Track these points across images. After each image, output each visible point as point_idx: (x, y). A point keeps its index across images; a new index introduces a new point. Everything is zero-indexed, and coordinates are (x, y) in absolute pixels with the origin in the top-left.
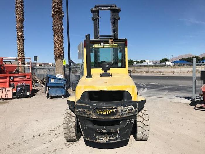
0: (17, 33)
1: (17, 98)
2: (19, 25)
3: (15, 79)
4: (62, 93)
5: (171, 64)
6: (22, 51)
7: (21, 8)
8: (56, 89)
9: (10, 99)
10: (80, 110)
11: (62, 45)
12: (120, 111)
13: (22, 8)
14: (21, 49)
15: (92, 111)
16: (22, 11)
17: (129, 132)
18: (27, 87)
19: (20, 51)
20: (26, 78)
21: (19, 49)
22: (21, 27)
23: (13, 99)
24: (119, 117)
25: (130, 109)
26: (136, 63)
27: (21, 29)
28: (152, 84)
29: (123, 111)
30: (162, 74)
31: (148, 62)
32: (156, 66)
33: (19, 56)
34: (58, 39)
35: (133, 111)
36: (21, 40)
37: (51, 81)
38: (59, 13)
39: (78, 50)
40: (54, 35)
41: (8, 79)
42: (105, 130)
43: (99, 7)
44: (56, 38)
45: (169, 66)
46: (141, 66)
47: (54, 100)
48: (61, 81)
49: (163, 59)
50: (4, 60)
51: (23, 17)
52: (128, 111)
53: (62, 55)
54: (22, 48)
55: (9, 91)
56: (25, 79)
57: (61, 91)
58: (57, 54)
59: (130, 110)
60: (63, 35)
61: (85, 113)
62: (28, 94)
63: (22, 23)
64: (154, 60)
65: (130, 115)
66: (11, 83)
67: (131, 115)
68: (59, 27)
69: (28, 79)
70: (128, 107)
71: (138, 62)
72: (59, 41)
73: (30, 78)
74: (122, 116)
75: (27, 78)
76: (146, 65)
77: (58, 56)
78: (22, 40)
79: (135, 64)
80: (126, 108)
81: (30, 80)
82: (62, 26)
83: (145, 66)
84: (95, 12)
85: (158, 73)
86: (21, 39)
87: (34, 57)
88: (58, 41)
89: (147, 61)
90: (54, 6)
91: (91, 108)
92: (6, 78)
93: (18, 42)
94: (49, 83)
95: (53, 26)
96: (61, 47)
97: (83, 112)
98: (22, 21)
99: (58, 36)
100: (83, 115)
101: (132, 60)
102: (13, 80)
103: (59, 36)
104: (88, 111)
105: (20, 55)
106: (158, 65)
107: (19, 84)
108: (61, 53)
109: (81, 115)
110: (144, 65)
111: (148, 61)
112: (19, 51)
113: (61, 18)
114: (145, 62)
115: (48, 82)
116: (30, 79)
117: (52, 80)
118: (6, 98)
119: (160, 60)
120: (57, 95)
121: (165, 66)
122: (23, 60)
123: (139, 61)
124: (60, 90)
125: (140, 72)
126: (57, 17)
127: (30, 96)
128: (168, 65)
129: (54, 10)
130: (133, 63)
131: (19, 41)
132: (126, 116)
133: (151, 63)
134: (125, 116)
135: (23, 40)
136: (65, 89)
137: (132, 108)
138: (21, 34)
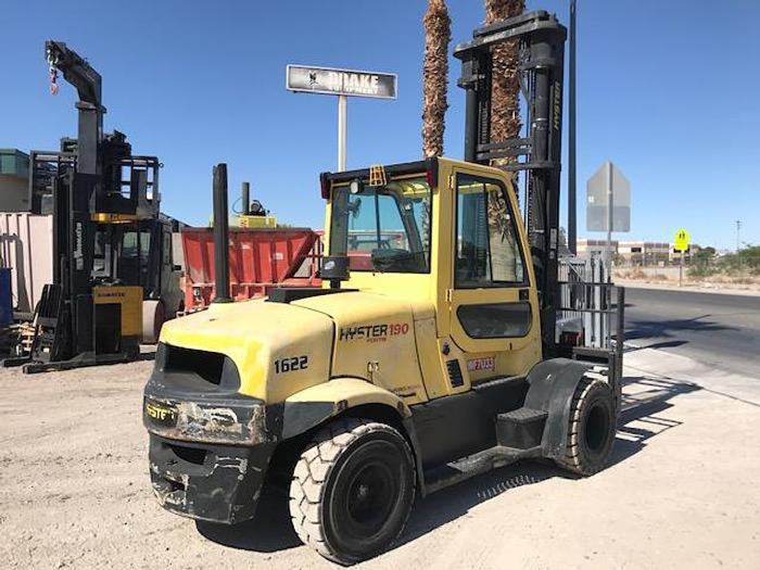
2: (430, 124)
12: (184, 418)
13: (442, 70)
16: (442, 79)
17: (227, 501)
22: (434, 131)
24: (181, 436)
25: (223, 419)
27: (435, 137)
29: (197, 421)
35: (232, 429)
51: (442, 99)
52: (212, 425)
59: (222, 423)
63: (440, 116)
65: (219, 441)
67: (225, 441)
70: (215, 411)
74: (190, 436)
77: (491, 221)
80: (206, 411)
98: (439, 112)
108: (505, 213)
132: (204, 439)
134: (200, 439)
137: (231, 418)
138: (433, 153)
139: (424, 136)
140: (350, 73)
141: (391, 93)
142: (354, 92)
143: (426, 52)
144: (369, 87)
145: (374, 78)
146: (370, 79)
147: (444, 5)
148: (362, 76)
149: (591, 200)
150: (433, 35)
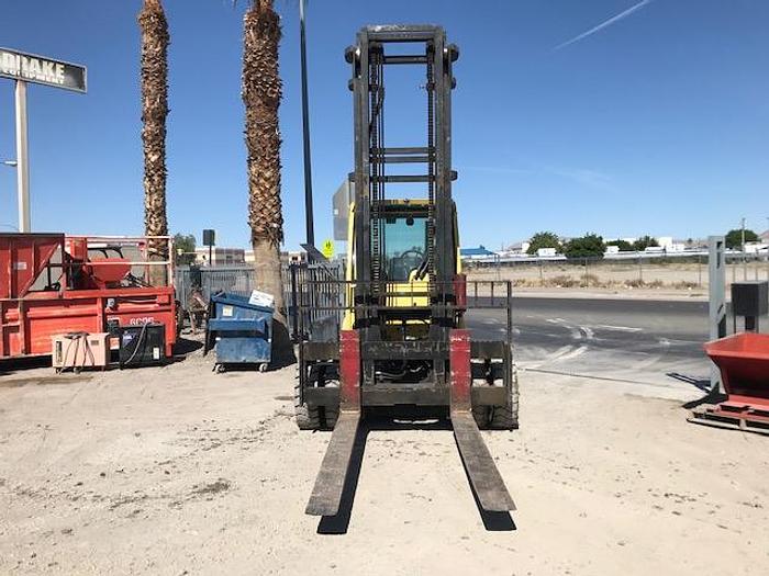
0: (144, 157)
1: (123, 367)
2: (151, 127)
3: (122, 307)
4: (260, 353)
6: (159, 215)
7: (159, 71)
8: (239, 341)
9: (98, 369)
11: (277, 194)
13: (162, 73)
14: (157, 208)
16: (162, 83)
18: (154, 331)
19: (153, 212)
20: (154, 303)
21: (148, 206)
22: (157, 135)
23: (107, 368)
26: (616, 248)
27: (157, 141)
28: (621, 332)
30: (693, 295)
31: (669, 245)
33: (149, 228)
34: (260, 175)
36: (156, 178)
37: (224, 314)
38: (265, 87)
39: (334, 208)
40: (249, 161)
41: (99, 305)
44: (254, 170)
46: (635, 261)
47: (232, 376)
48: (255, 313)
50: (89, 246)
51: (164, 103)
53: (275, 225)
54: (159, 204)
55: (95, 343)
56: (152, 307)
57: (257, 346)
58: (258, 224)
60: (278, 160)
62: (156, 353)
63: (162, 120)
64: (694, 239)
66: (110, 318)
68: (265, 132)
69: (162, 308)
71: (623, 246)
72: (266, 179)
73: (169, 304)
75: (161, 305)
76: (657, 258)
77: (260, 229)
78: (159, 176)
79: (612, 252)
81: (170, 311)
82: (274, 128)
83: (652, 261)
85: (678, 291)
86: (157, 174)
87: (205, 231)
88: (262, 181)
89: (663, 241)
90: (249, 65)
92: (92, 301)
93: (148, 184)
94: (217, 319)
95: (246, 130)
96: (272, 201)
98: (160, 116)
99: (261, 164)
101: (601, 238)
102: (115, 308)
103: (266, 164)
105: (153, 227)
107: (134, 322)
108: (273, 221)
110: (651, 258)
111: (669, 240)
112: (149, 214)
113: (272, 104)
114: (654, 244)
115: (215, 317)
116: (167, 307)
117: (227, 312)
118: (86, 365)
120: (242, 359)
122: (163, 243)
123: (631, 241)
124: (253, 344)
126: (259, 102)
127: (162, 363)
129: (248, 79)
130: (604, 250)
131: (151, 180)
133: (679, 250)
135: (163, 177)
136: (270, 340)
138: (156, 157)
139: (144, 138)
140: (29, 58)
141: (81, 85)
142: (34, 78)
143: (144, 52)
144: (54, 76)
145: (58, 67)
146: (54, 68)
147: (161, 7)
148: (45, 63)
149: (336, 212)
150: (152, 36)
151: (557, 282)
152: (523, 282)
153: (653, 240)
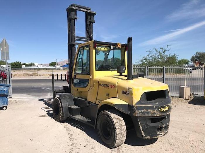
5: (61, 68)
10: (143, 111)
15: (156, 110)
32: (46, 69)
42: (164, 125)
43: (77, 7)
45: (59, 69)
46: (30, 69)
49: (52, 63)
61: (148, 113)
71: (26, 65)
76: (36, 68)
79: (24, 66)
84: (71, 11)
89: (36, 64)
91: (155, 107)
97: (146, 112)
100: (147, 115)
101: (21, 63)
104: (152, 111)
106: (48, 68)
109: (144, 116)
110: (34, 68)
111: (38, 64)
114: (34, 65)
119: (50, 64)
121: (55, 69)
123: (28, 63)
125: (44, 75)
128: (57, 69)
130: (22, 66)
133: (41, 66)
136: (8, 97)
151: (28, 75)
152: (17, 75)
153: (33, 64)
